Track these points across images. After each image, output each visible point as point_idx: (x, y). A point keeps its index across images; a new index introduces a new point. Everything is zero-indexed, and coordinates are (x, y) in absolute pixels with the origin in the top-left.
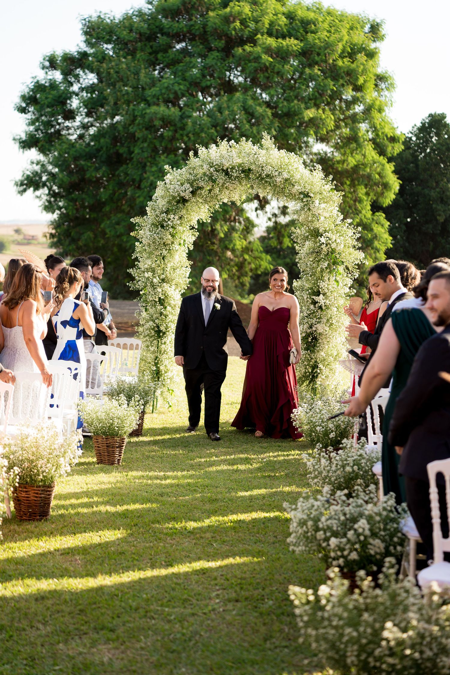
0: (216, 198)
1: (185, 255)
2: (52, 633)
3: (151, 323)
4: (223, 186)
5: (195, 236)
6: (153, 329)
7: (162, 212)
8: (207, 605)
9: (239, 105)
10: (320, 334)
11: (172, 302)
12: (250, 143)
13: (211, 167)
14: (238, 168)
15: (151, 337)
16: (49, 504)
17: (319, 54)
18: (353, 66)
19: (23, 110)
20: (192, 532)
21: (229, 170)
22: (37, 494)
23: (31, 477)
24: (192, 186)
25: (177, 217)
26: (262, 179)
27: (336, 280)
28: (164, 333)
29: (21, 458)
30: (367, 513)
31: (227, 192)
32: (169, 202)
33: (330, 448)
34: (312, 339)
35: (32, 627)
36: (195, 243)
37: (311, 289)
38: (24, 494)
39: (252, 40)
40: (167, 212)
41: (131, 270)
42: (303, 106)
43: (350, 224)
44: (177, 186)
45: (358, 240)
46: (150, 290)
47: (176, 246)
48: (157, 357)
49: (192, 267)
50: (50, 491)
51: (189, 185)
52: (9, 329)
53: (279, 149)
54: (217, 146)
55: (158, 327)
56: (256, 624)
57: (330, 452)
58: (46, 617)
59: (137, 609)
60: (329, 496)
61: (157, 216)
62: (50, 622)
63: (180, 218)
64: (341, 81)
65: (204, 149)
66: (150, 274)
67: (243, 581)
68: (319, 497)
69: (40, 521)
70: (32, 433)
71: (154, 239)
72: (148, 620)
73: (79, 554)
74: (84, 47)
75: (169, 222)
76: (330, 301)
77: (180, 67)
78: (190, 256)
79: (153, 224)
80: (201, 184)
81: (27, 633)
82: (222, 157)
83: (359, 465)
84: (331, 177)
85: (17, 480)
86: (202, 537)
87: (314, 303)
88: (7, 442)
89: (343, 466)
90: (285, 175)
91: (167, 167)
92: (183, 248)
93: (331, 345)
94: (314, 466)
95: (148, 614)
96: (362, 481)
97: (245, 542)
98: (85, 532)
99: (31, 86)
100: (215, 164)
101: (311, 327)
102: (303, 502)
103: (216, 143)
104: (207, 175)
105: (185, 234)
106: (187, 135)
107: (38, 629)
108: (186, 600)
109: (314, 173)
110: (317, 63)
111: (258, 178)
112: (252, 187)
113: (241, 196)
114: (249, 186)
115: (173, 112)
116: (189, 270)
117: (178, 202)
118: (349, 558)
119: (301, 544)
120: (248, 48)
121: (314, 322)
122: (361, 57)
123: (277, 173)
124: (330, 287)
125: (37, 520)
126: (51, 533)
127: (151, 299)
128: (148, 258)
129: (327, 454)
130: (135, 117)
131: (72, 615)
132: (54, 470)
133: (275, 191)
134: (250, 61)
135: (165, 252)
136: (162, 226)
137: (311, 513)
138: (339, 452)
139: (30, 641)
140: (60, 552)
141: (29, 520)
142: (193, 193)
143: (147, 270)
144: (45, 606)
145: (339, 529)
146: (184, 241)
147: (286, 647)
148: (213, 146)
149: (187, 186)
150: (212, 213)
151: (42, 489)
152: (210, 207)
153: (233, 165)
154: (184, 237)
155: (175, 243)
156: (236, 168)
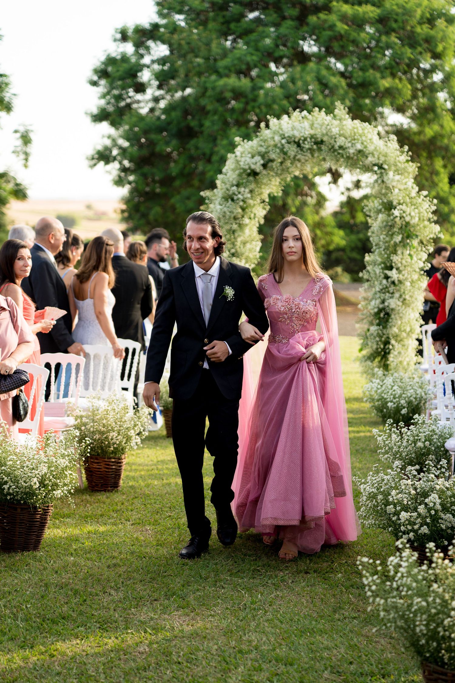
0: (288, 171)
1: (255, 230)
2: (124, 598)
4: (294, 158)
5: (265, 209)
7: (233, 186)
9: (313, 75)
10: (392, 310)
12: (323, 113)
13: (283, 139)
14: (311, 139)
16: (120, 475)
17: (396, 21)
18: (432, 33)
19: (94, 84)
21: (301, 142)
22: (108, 465)
23: (102, 448)
24: (263, 156)
25: (247, 190)
26: (335, 150)
27: (410, 255)
29: (92, 429)
30: (438, 487)
31: (299, 165)
32: (240, 175)
33: (402, 424)
34: (384, 315)
35: (104, 593)
36: (266, 218)
37: (384, 263)
38: (95, 466)
39: (327, 8)
40: (238, 185)
42: (378, 75)
43: (426, 197)
44: (248, 158)
45: (434, 212)
47: (246, 221)
49: (263, 241)
50: (120, 463)
51: (260, 157)
52: (81, 302)
53: (353, 119)
54: (289, 117)
57: (401, 428)
58: (119, 583)
60: (399, 470)
61: (228, 190)
62: (122, 589)
63: (251, 191)
64: (419, 49)
65: (275, 120)
68: (389, 471)
69: (112, 492)
70: (102, 405)
71: (225, 212)
73: (150, 525)
74: (156, 19)
75: (240, 196)
76: (403, 275)
77: (253, 36)
78: (261, 230)
79: (223, 198)
80: (273, 156)
81: (100, 598)
82: (293, 128)
83: (430, 440)
84: (406, 148)
85: (89, 450)
87: (387, 277)
88: (79, 414)
89: (415, 442)
90: (359, 146)
91: (237, 139)
92: (253, 222)
93: (403, 321)
94: (384, 441)
96: (433, 457)
98: (155, 503)
99: (103, 58)
100: (286, 135)
101: (383, 302)
102: (373, 476)
103: (288, 114)
104: (279, 148)
105: (256, 207)
106: (259, 107)
107: (110, 595)
109: (389, 144)
110: (394, 30)
111: (330, 150)
112: (324, 160)
113: (313, 169)
114: (321, 157)
115: (245, 83)
116: (260, 244)
117: (249, 175)
118: (420, 532)
119: (371, 517)
120: (322, 16)
121: (386, 297)
122: (441, 23)
123: (350, 145)
124: (404, 262)
125: (109, 491)
126: (122, 504)
129: (398, 429)
130: (206, 89)
131: (143, 583)
132: (124, 442)
133: (347, 163)
134: (324, 29)
135: (235, 226)
136: (233, 200)
137: (381, 487)
138: (410, 428)
139: (103, 606)
140: (131, 522)
141: (101, 491)
142: (265, 166)
144: (117, 573)
145: (409, 503)
146: (255, 214)
147: (355, 618)
148: (285, 117)
149: (258, 158)
150: (284, 187)
151: (113, 460)
152: (282, 180)
153: (305, 136)
154: (254, 210)
155: (245, 216)
156: (309, 140)
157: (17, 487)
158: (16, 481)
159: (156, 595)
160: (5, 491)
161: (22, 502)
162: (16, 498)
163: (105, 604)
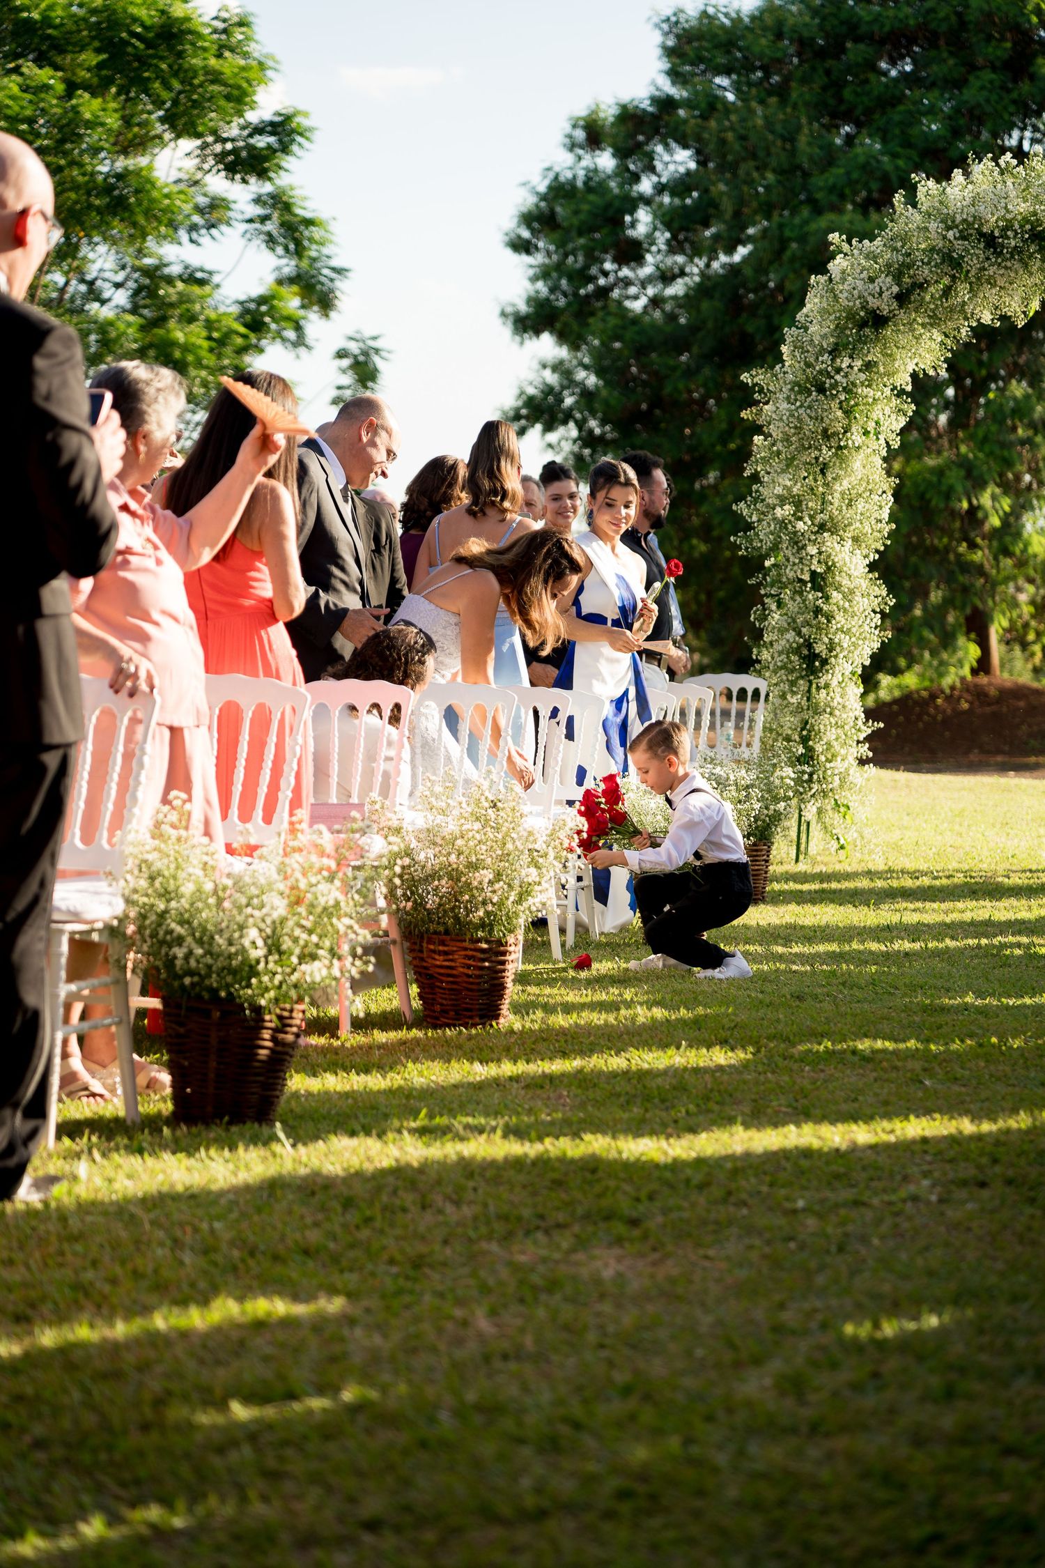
0: (963, 311)
1: (878, 462)
2: (476, 1219)
3: (791, 635)
4: (979, 275)
5: (905, 413)
6: (797, 651)
7: (823, 354)
8: (894, 1191)
11: (845, 582)
13: (948, 228)
14: (1022, 227)
15: (792, 671)
20: (870, 1059)
21: (997, 234)
22: (472, 958)
23: (455, 914)
24: (898, 277)
25: (858, 365)
28: (825, 662)
29: (429, 865)
31: (991, 293)
32: (840, 326)
35: (424, 1207)
36: (903, 432)
38: (441, 961)
40: (835, 352)
41: (742, 505)
44: (859, 284)
46: (789, 553)
47: (856, 437)
48: (807, 723)
49: (897, 494)
50: (504, 953)
51: (889, 279)
54: (967, 174)
55: (809, 645)
56: (1030, 1229)
59: (702, 1187)
61: (808, 365)
63: (868, 366)
65: (931, 183)
66: (788, 510)
67: (1002, 1149)
71: (799, 419)
72: (732, 1209)
73: (567, 1085)
75: (838, 377)
78: (892, 464)
79: (797, 384)
80: (923, 273)
81: (411, 1216)
82: (978, 199)
86: (896, 1068)
92: (874, 445)
95: (733, 1199)
97: (1013, 1081)
100: (958, 218)
103: (964, 167)
104: (939, 251)
105: (879, 405)
107: (440, 1212)
108: (837, 1177)
113: (1026, 300)
116: (890, 501)
117: (862, 325)
125: (476, 1023)
127: (791, 575)
128: (783, 471)
131: (531, 1189)
132: (512, 899)
135: (826, 454)
136: (821, 390)
139: (417, 1232)
140: (523, 1084)
141: (455, 1024)
142: (902, 299)
143: (782, 500)
146: (877, 423)
148: (957, 174)
149: (885, 281)
150: (951, 350)
151: (485, 946)
152: (946, 336)
153: (1009, 216)
154: (876, 414)
155: (854, 429)
156: (1017, 226)
157: (208, 952)
158: (206, 939)
159: (561, 1217)
160: (179, 963)
161: (223, 994)
162: (207, 982)
163: (422, 1229)
